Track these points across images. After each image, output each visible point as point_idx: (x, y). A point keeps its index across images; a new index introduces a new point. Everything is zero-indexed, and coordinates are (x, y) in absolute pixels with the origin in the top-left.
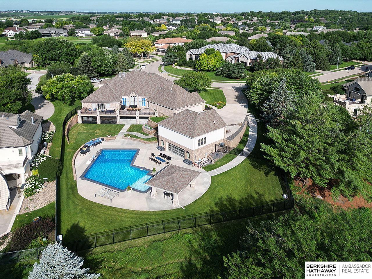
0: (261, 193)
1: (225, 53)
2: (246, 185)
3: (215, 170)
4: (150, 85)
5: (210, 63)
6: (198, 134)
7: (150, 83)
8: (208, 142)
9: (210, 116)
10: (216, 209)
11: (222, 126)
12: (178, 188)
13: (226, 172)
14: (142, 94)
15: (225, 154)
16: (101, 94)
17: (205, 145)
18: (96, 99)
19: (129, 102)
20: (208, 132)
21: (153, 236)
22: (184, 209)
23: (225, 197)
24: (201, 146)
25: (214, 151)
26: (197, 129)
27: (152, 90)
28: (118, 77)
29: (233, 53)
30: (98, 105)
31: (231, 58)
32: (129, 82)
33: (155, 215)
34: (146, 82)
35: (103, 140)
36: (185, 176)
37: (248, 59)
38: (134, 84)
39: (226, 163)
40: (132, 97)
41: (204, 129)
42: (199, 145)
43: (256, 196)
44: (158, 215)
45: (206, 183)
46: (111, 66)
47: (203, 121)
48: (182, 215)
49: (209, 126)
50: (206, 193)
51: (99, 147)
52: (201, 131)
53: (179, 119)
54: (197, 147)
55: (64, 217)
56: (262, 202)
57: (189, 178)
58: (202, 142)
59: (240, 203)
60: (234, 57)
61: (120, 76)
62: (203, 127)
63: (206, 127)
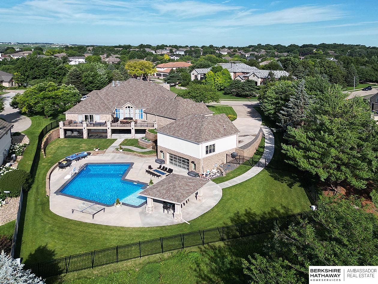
1: (234, 72)
2: (266, 197)
3: (226, 182)
4: (149, 95)
5: (217, 81)
6: (206, 139)
7: (148, 92)
8: (218, 150)
9: (219, 120)
11: (233, 132)
12: (181, 196)
13: (241, 184)
14: (138, 104)
15: (238, 165)
16: (90, 105)
17: (214, 153)
18: (83, 110)
19: (123, 114)
20: (217, 137)
21: (147, 257)
22: (189, 224)
24: (209, 155)
25: (225, 162)
26: (205, 134)
27: (150, 100)
28: (111, 86)
29: (242, 72)
30: (86, 116)
31: (240, 77)
32: (124, 92)
33: (151, 231)
34: (143, 92)
35: (89, 154)
36: (190, 184)
37: (258, 78)
38: (130, 93)
39: (239, 175)
40: (126, 108)
41: (212, 134)
42: (207, 152)
44: (154, 231)
45: (216, 195)
46: (104, 82)
47: (211, 126)
48: (186, 231)
49: (219, 131)
50: (217, 206)
51: (83, 162)
52: (209, 136)
53: (182, 124)
54: (204, 155)
55: (27, 237)
56: (288, 215)
57: (194, 186)
58: (210, 150)
59: (262, 217)
60: (244, 77)
61: (113, 85)
62: (212, 132)
63: (215, 132)
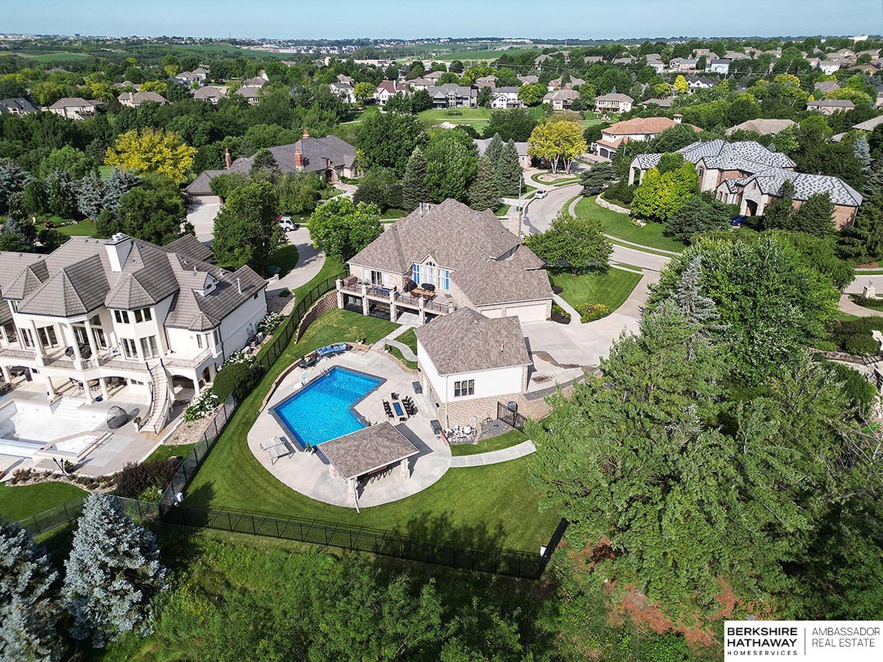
0: (507, 528)
1: (719, 169)
3: (466, 457)
4: (464, 241)
5: (661, 197)
7: (465, 235)
8: (479, 392)
10: (405, 531)
15: (511, 429)
16: (379, 251)
17: (468, 397)
18: (371, 262)
19: (425, 275)
22: (358, 512)
23: (436, 514)
24: (461, 398)
25: (494, 417)
27: (463, 253)
30: (372, 272)
31: (727, 185)
34: (459, 232)
35: (348, 348)
37: (762, 194)
40: (427, 264)
42: (457, 393)
43: (491, 531)
44: (315, 507)
45: (432, 476)
47: (477, 341)
48: (348, 521)
49: (488, 355)
50: (413, 497)
51: (336, 361)
52: (464, 363)
54: (451, 398)
56: (493, 546)
57: (386, 455)
58: (463, 389)
59: (455, 534)
60: (736, 185)
61: (420, 212)
63: (480, 356)
